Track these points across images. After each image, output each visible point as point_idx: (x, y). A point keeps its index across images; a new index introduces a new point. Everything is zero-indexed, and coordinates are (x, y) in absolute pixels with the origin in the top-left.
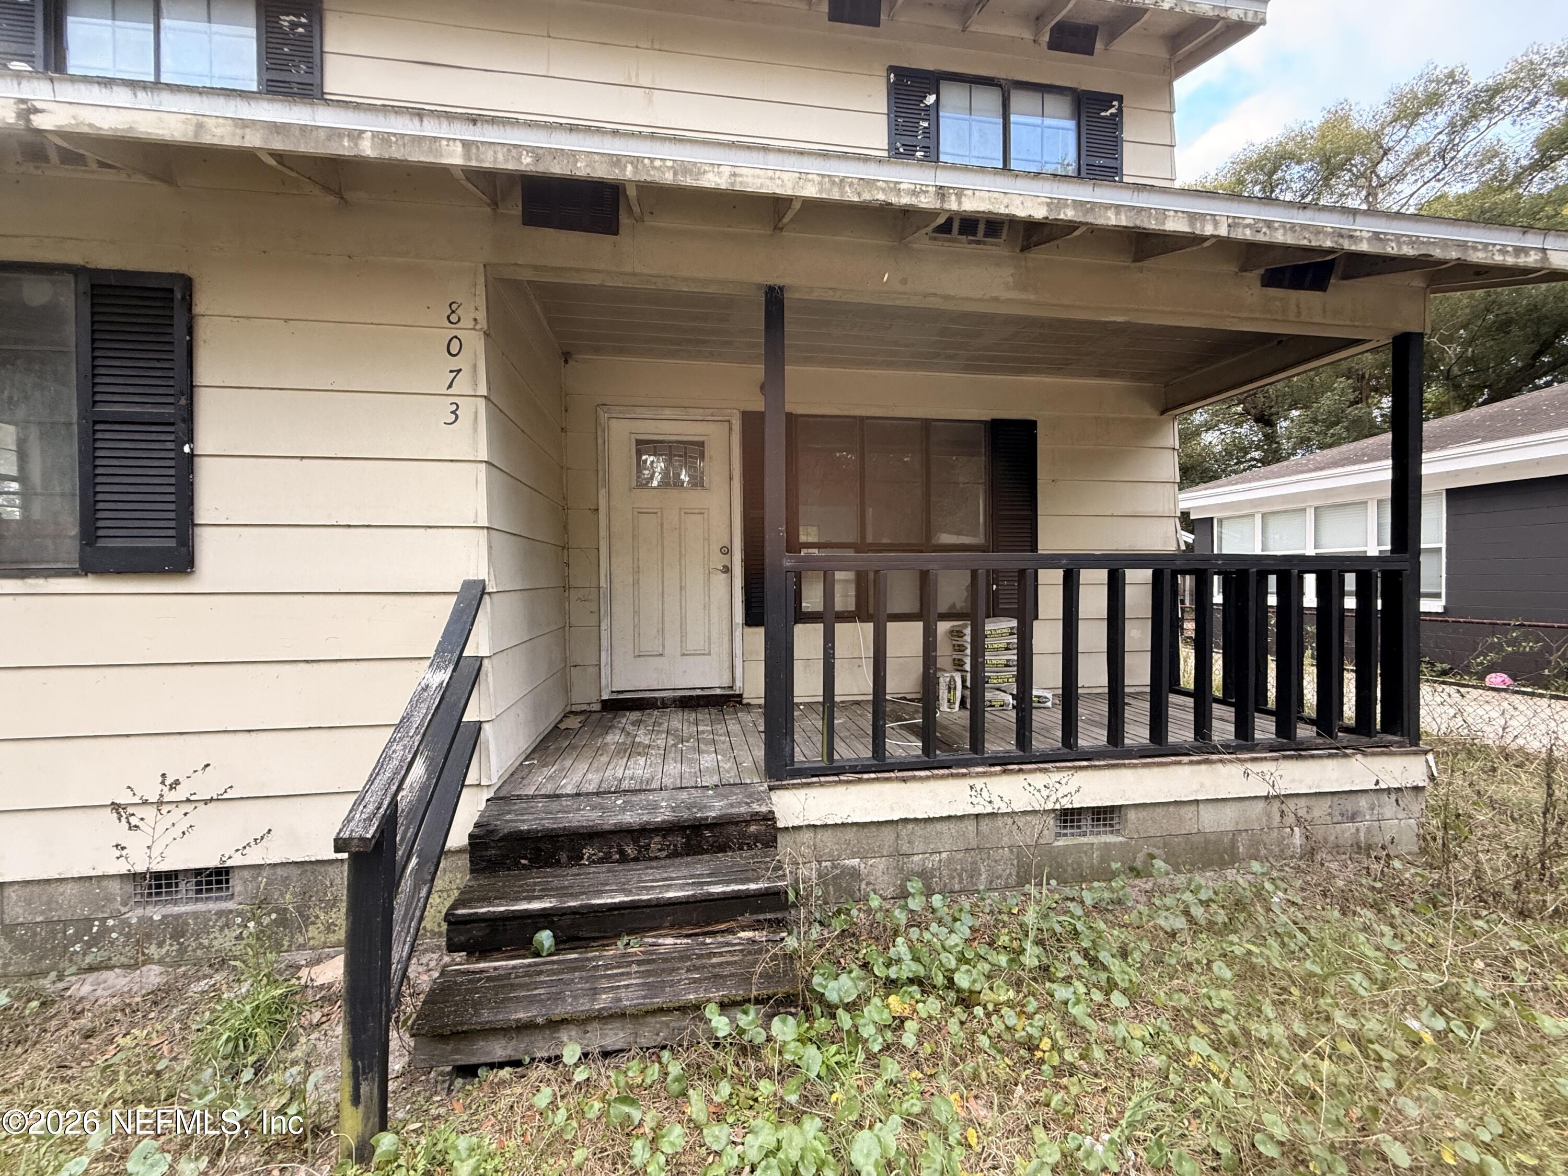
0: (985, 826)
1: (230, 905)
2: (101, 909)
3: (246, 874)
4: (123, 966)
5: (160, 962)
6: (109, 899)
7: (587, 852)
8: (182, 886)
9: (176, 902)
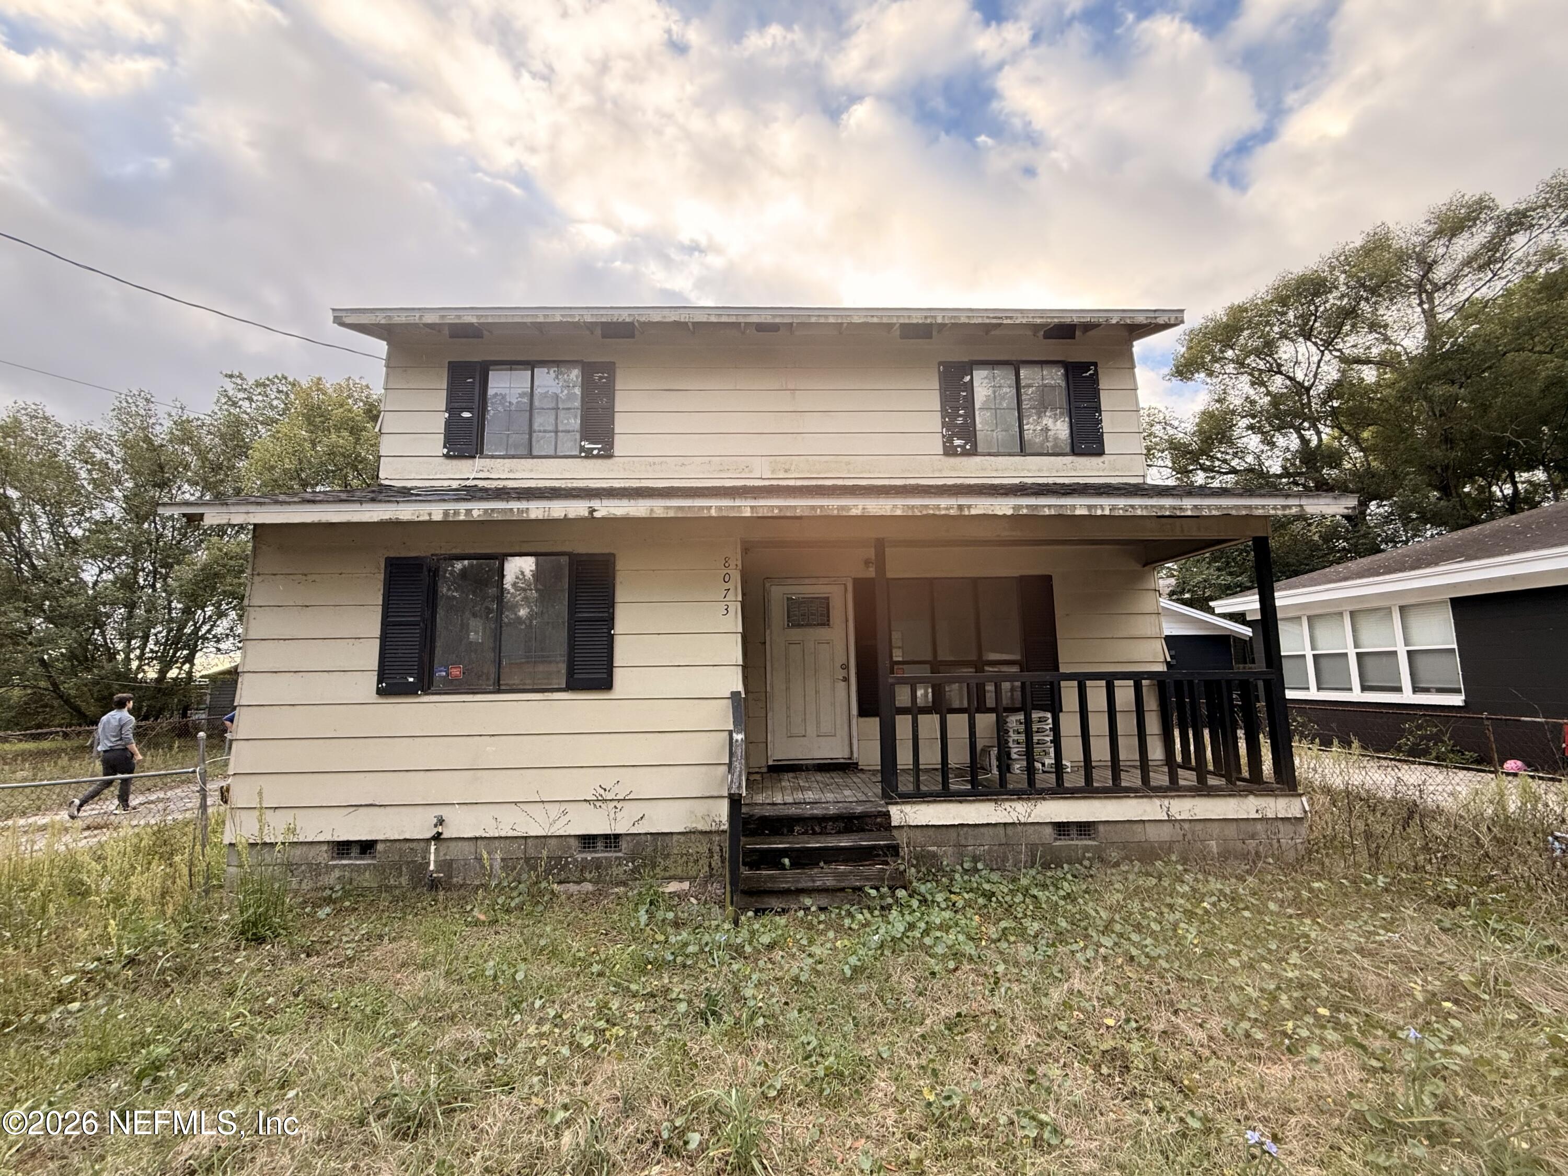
0: (1010, 831)
1: (620, 854)
2: (566, 852)
3: (629, 838)
4: (574, 882)
5: (590, 881)
6: (570, 848)
7: (796, 829)
8: (599, 844)
9: (595, 852)
